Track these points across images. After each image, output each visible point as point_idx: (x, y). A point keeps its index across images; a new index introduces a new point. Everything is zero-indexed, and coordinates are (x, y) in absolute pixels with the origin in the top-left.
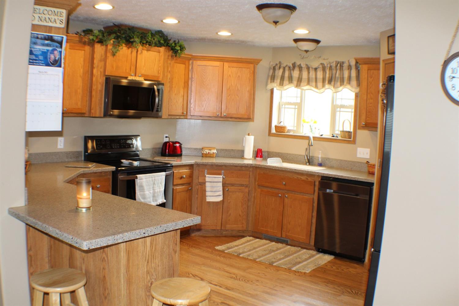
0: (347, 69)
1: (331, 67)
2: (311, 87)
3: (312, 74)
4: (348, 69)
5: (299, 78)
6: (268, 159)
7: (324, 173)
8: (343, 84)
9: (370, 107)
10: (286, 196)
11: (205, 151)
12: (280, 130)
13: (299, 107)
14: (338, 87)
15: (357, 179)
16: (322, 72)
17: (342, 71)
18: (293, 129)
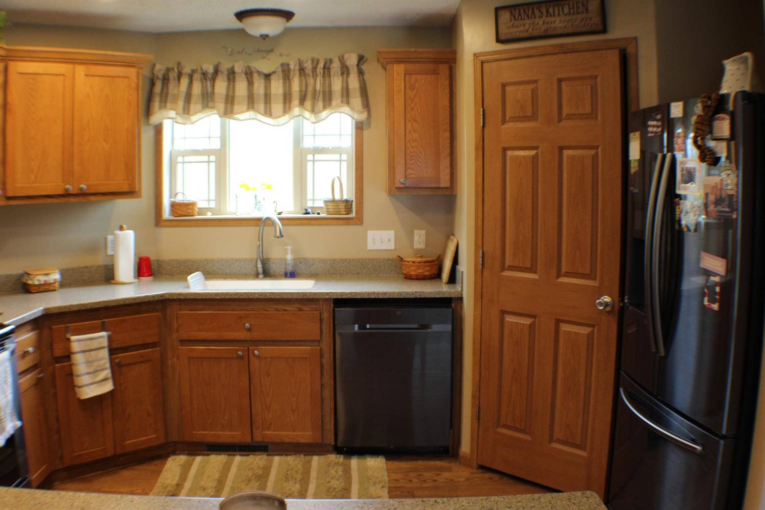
0: (340, 73)
1: (302, 70)
2: (257, 113)
3: (259, 86)
4: (342, 74)
5: (227, 96)
6: (189, 277)
7: (343, 293)
8: (330, 105)
9: (412, 148)
10: (254, 354)
11: (35, 279)
12: (183, 210)
13: (220, 158)
14: (320, 112)
15: (420, 295)
16: (281, 81)
17: (327, 79)
18: (207, 206)
